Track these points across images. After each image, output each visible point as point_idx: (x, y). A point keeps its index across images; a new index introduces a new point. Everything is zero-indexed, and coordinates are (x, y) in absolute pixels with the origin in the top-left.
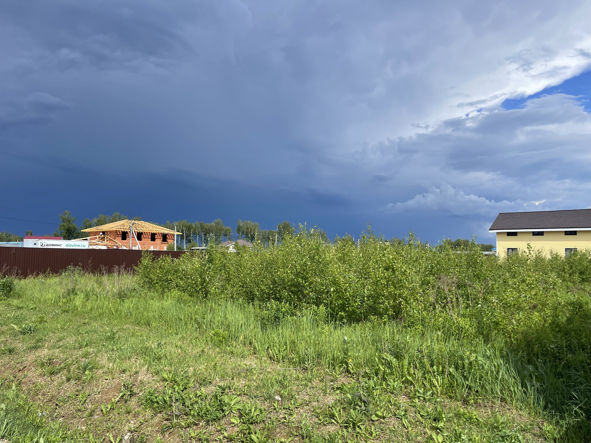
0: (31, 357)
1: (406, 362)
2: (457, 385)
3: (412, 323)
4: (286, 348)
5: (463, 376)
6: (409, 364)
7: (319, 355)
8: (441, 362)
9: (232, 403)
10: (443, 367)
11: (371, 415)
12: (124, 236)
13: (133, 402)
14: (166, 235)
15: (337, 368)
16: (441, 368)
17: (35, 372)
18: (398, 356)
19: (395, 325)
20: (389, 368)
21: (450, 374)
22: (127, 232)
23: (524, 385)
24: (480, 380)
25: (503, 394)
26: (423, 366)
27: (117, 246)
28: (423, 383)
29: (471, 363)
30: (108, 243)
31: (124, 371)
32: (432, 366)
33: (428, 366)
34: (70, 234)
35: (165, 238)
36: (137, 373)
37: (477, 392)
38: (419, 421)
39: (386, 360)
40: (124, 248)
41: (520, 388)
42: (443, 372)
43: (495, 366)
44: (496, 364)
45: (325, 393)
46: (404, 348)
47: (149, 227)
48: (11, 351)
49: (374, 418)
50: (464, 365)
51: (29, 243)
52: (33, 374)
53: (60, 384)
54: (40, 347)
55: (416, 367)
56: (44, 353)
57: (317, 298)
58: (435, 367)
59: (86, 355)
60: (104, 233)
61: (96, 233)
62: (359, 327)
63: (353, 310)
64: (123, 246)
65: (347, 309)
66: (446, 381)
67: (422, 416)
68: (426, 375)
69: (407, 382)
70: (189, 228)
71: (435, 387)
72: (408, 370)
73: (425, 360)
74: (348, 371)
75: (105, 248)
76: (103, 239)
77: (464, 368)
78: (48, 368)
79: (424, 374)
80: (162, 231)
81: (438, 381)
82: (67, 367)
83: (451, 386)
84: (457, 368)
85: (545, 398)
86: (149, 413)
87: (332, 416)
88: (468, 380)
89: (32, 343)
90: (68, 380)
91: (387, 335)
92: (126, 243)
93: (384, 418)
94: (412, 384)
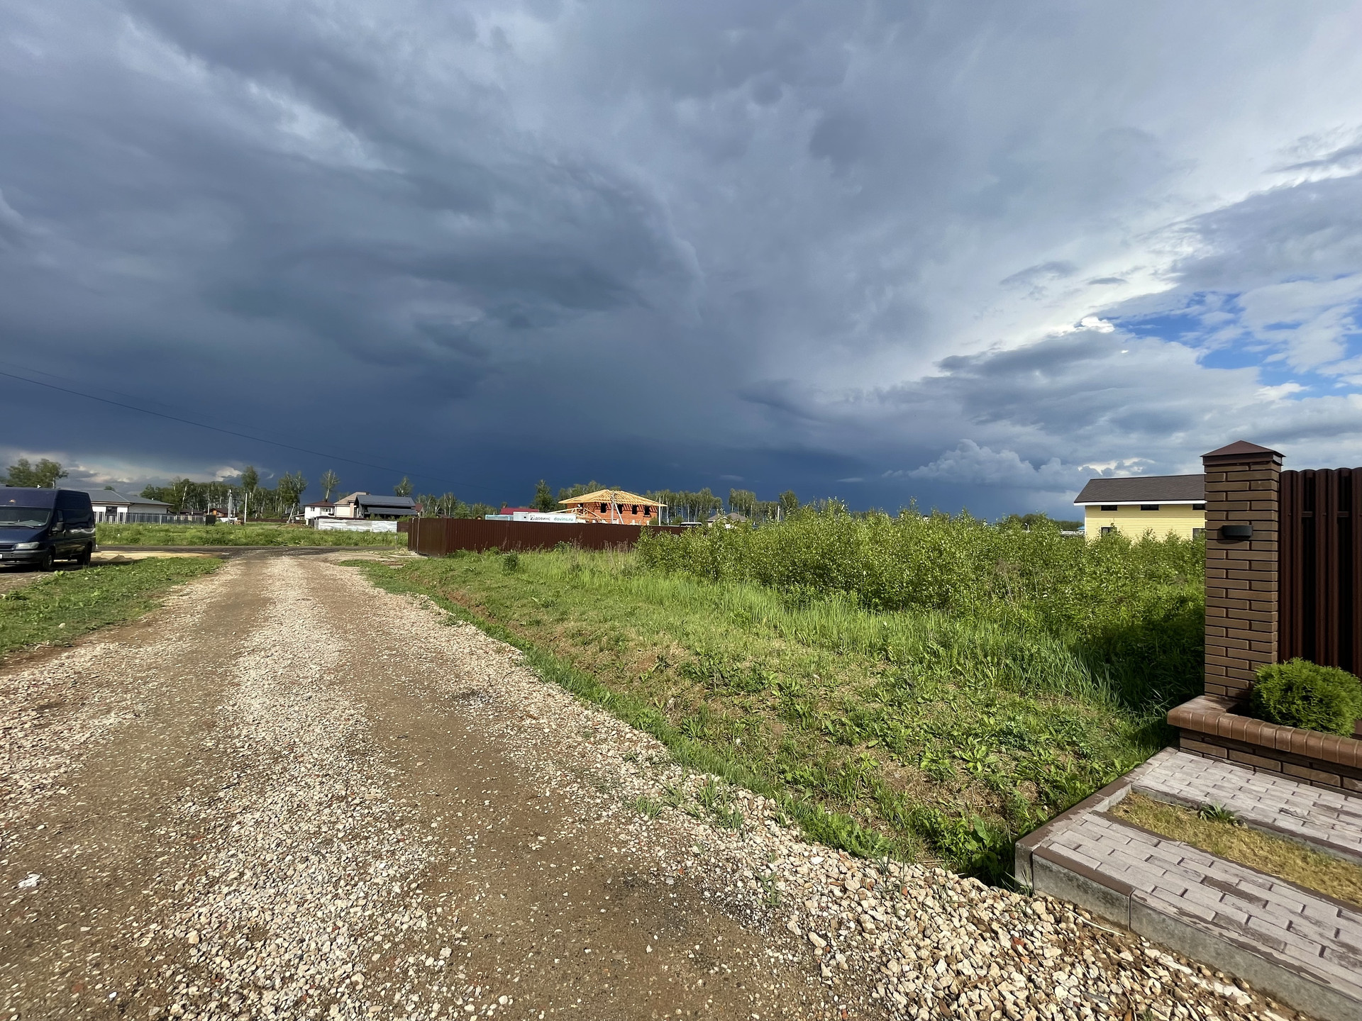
0: (559, 629)
1: (955, 652)
2: (1015, 676)
3: (962, 613)
4: (816, 632)
5: (1022, 667)
6: (959, 654)
7: (854, 641)
8: (996, 652)
9: (771, 678)
10: (999, 659)
11: (917, 698)
12: (604, 508)
13: (670, 672)
14: (649, 507)
15: (875, 654)
16: (996, 660)
17: (565, 642)
18: (946, 645)
19: (941, 615)
20: (935, 657)
21: (1007, 665)
22: (606, 504)
23: (1094, 680)
24: (1042, 672)
25: (1068, 688)
26: (975, 656)
27: (596, 520)
28: (974, 673)
29: (1032, 655)
30: (587, 516)
31: (655, 644)
32: (986, 656)
33: (981, 657)
34: (546, 507)
35: (647, 510)
36: (668, 646)
37: (1038, 685)
38: (970, 706)
39: (931, 648)
40: (604, 522)
41: (1090, 683)
42: (998, 664)
43: (1060, 659)
44: (1062, 658)
45: (865, 675)
46: (953, 637)
47: (630, 498)
48: (538, 622)
49: (920, 700)
50: (1023, 657)
51: (519, 516)
52: (564, 644)
53: (594, 654)
54: (566, 619)
55: (967, 658)
56: (571, 625)
57: (847, 582)
58: (989, 658)
59: (613, 629)
60: (582, 505)
61: (574, 505)
62: (898, 616)
63: (890, 597)
64: (603, 519)
65: (882, 596)
66: (1001, 672)
67: (972, 702)
68: (979, 666)
69: (956, 671)
70: (672, 500)
71: (988, 677)
72: (957, 660)
73: (978, 651)
74: (888, 659)
75: (584, 521)
76: (581, 511)
77: (1023, 660)
78: (580, 639)
79: (977, 663)
80: (645, 503)
81: (992, 673)
82: (598, 639)
83: (1007, 677)
84: (1014, 660)
85: (1121, 696)
86: (688, 682)
87: (877, 695)
88: (1027, 672)
89: (557, 615)
90: (601, 650)
91: (931, 625)
92: (606, 516)
93: (931, 701)
94: (961, 674)
